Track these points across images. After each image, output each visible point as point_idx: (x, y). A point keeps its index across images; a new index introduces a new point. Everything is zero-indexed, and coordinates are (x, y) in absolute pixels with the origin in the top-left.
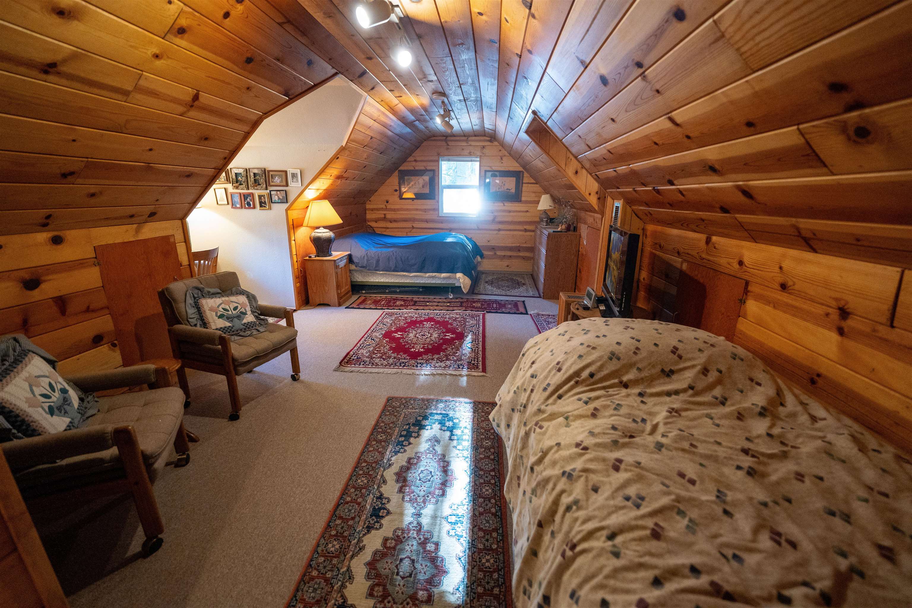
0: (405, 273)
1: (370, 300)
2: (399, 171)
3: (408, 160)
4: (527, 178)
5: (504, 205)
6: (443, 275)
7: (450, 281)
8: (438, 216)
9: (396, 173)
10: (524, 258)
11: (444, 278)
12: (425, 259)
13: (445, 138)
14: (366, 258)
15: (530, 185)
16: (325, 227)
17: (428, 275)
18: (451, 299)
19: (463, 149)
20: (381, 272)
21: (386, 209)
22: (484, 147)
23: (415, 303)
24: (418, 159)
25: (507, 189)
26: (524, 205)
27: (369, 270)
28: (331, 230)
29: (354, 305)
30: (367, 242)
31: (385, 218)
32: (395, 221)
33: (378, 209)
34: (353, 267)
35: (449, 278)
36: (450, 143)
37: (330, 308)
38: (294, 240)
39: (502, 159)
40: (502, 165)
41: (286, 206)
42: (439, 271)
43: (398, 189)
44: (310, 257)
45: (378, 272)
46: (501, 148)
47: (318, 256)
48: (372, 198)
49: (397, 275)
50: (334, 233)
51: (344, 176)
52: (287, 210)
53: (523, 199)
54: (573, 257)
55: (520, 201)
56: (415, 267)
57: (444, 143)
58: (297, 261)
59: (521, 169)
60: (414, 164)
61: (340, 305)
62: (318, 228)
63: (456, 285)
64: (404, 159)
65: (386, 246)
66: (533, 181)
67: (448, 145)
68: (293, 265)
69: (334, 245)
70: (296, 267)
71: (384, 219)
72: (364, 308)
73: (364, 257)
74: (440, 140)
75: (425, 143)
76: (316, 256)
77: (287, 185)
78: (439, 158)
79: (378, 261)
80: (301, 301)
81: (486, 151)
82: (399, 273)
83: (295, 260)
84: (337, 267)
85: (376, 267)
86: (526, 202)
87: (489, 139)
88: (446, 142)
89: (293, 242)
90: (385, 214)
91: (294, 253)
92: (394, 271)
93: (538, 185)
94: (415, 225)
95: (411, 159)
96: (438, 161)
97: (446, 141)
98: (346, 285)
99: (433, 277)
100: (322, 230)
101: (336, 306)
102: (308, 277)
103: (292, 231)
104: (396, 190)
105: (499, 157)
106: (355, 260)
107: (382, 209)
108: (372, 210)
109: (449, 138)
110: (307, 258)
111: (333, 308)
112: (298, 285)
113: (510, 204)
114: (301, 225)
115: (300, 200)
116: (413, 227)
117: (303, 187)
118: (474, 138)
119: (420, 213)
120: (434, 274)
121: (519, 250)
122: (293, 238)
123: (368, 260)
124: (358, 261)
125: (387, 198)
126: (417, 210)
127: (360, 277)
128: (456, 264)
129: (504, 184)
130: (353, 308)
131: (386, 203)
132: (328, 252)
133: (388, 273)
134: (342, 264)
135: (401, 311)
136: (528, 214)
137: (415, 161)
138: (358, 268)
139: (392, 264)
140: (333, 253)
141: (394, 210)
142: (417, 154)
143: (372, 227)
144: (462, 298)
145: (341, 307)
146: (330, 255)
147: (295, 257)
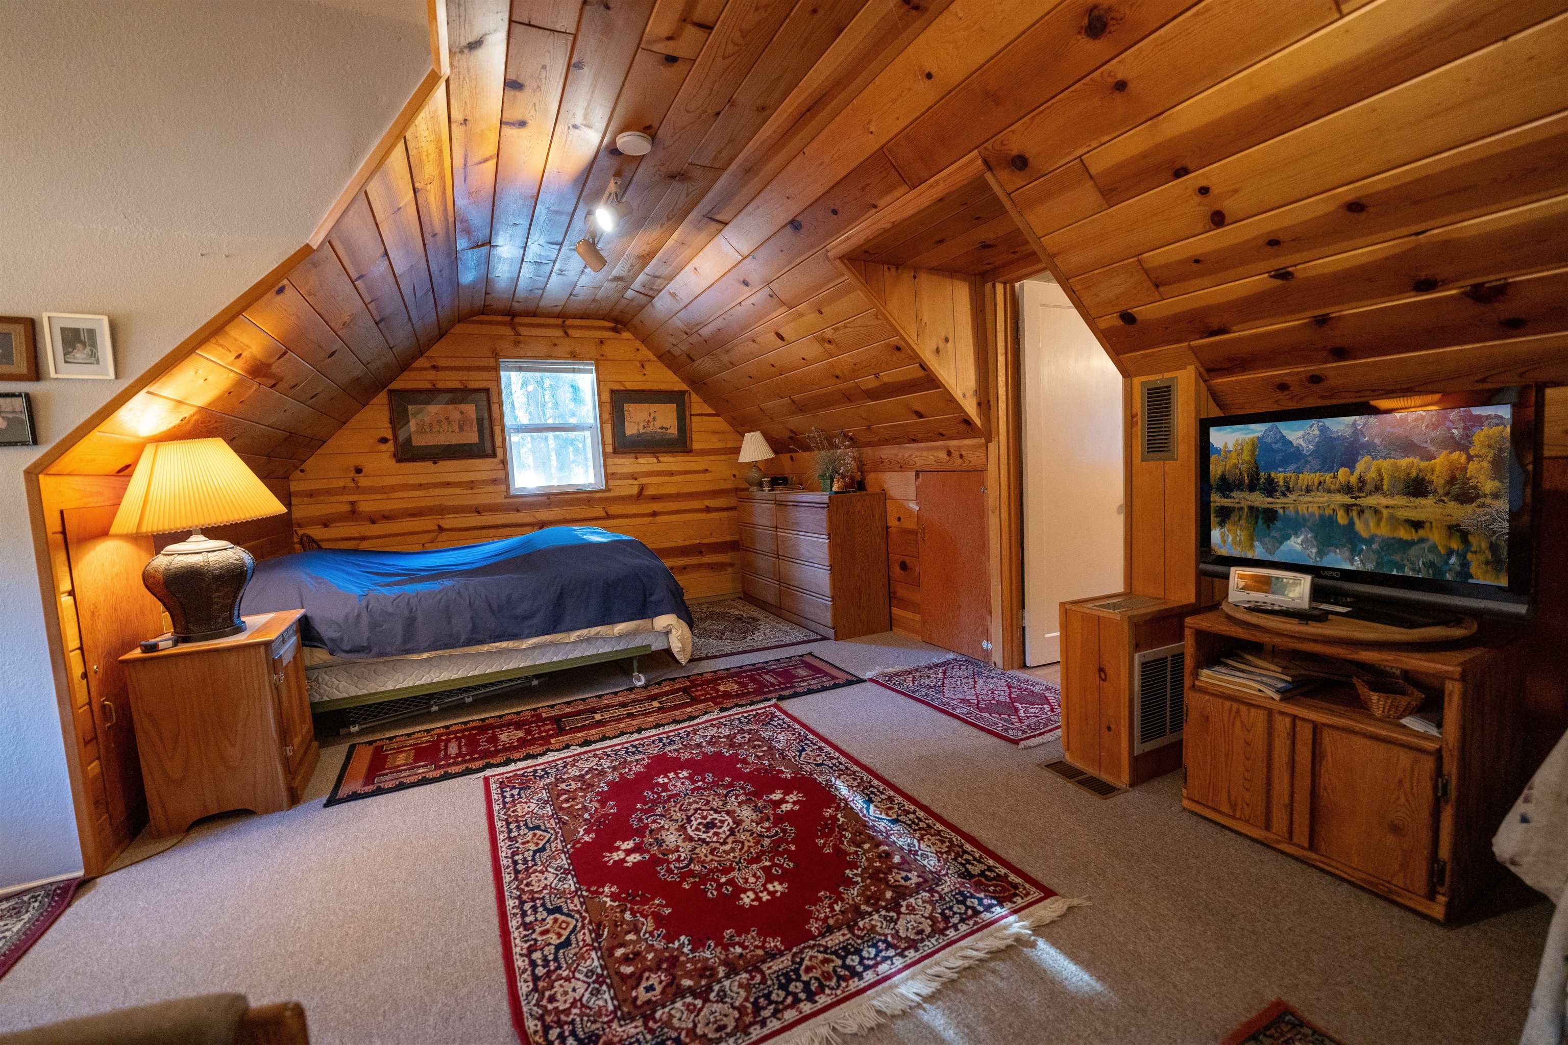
0: (504, 644)
1: (399, 750)
2: (391, 392)
3: (416, 364)
4: (697, 404)
5: (659, 461)
6: (620, 628)
7: (638, 642)
8: (508, 496)
9: (382, 398)
10: (711, 567)
11: (621, 637)
12: (561, 593)
13: (508, 318)
14: (365, 619)
15: (705, 418)
16: (211, 532)
17: (574, 636)
18: (645, 687)
19: (555, 345)
20: (425, 655)
21: (358, 489)
22: (602, 342)
23: (559, 725)
24: (442, 363)
25: (662, 428)
26: (700, 458)
27: (381, 654)
28: (237, 542)
29: (356, 785)
30: (348, 574)
31: (354, 512)
32: (387, 517)
33: (328, 492)
34: (320, 656)
35: (634, 633)
36: (523, 331)
37: (254, 821)
38: (72, 593)
39: (643, 366)
40: (644, 378)
41: (31, 456)
42: (607, 618)
43: (389, 436)
44: (154, 648)
45: (415, 657)
46: (638, 344)
47: (186, 640)
48: (308, 465)
49: (474, 655)
50: (249, 549)
51: (275, 369)
52: (32, 475)
53: (696, 446)
54: (878, 540)
55: (689, 451)
56: (535, 621)
57: (507, 331)
58: (85, 675)
59: (684, 387)
60: (432, 374)
61: (295, 799)
62: (182, 536)
63: (653, 648)
64: (404, 365)
65: (413, 576)
66: (710, 411)
67: (518, 334)
68: (65, 695)
69: (250, 593)
70: (81, 697)
71: (353, 514)
72: (401, 787)
73: (359, 615)
74: (497, 323)
75: (458, 329)
76: (176, 643)
77: (36, 372)
78: (497, 361)
79: (410, 623)
80: (108, 829)
81: (606, 349)
82: (485, 648)
83: (77, 669)
84: (274, 665)
85: (406, 641)
86: (703, 453)
87: (612, 325)
88: (514, 328)
89: (66, 601)
90: (353, 503)
91: (72, 641)
92: (469, 643)
93: (719, 419)
94: (446, 524)
95: (421, 362)
96: (496, 369)
97: (512, 325)
98: (303, 722)
99: (588, 640)
100: (198, 543)
101: (280, 808)
102: (141, 724)
103: (60, 558)
104: (384, 440)
105: (638, 364)
106: (326, 631)
107: (344, 490)
108: (311, 496)
109: (518, 320)
110: (137, 653)
111: (267, 819)
112: (94, 768)
113: (671, 459)
114: (104, 533)
115: (96, 435)
116: (441, 529)
117: (124, 384)
118: (578, 322)
119: (458, 491)
120: (594, 631)
121: (701, 552)
122: (65, 586)
123: (373, 626)
124: (336, 635)
125: (359, 461)
126: (448, 484)
127: (342, 684)
128: (651, 595)
129: (654, 419)
130: (355, 797)
131: (353, 474)
132: (231, 617)
133: (448, 652)
134: (287, 652)
135: (540, 760)
136: (707, 476)
137: (435, 367)
138: (341, 657)
139: (461, 625)
140: (247, 620)
141: (383, 490)
142: (440, 352)
143: (314, 541)
144: (673, 680)
145: (301, 808)
146: (239, 629)
147: (75, 658)
